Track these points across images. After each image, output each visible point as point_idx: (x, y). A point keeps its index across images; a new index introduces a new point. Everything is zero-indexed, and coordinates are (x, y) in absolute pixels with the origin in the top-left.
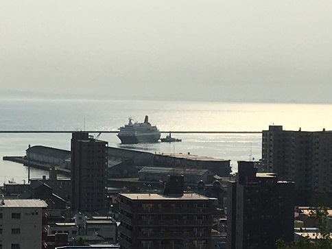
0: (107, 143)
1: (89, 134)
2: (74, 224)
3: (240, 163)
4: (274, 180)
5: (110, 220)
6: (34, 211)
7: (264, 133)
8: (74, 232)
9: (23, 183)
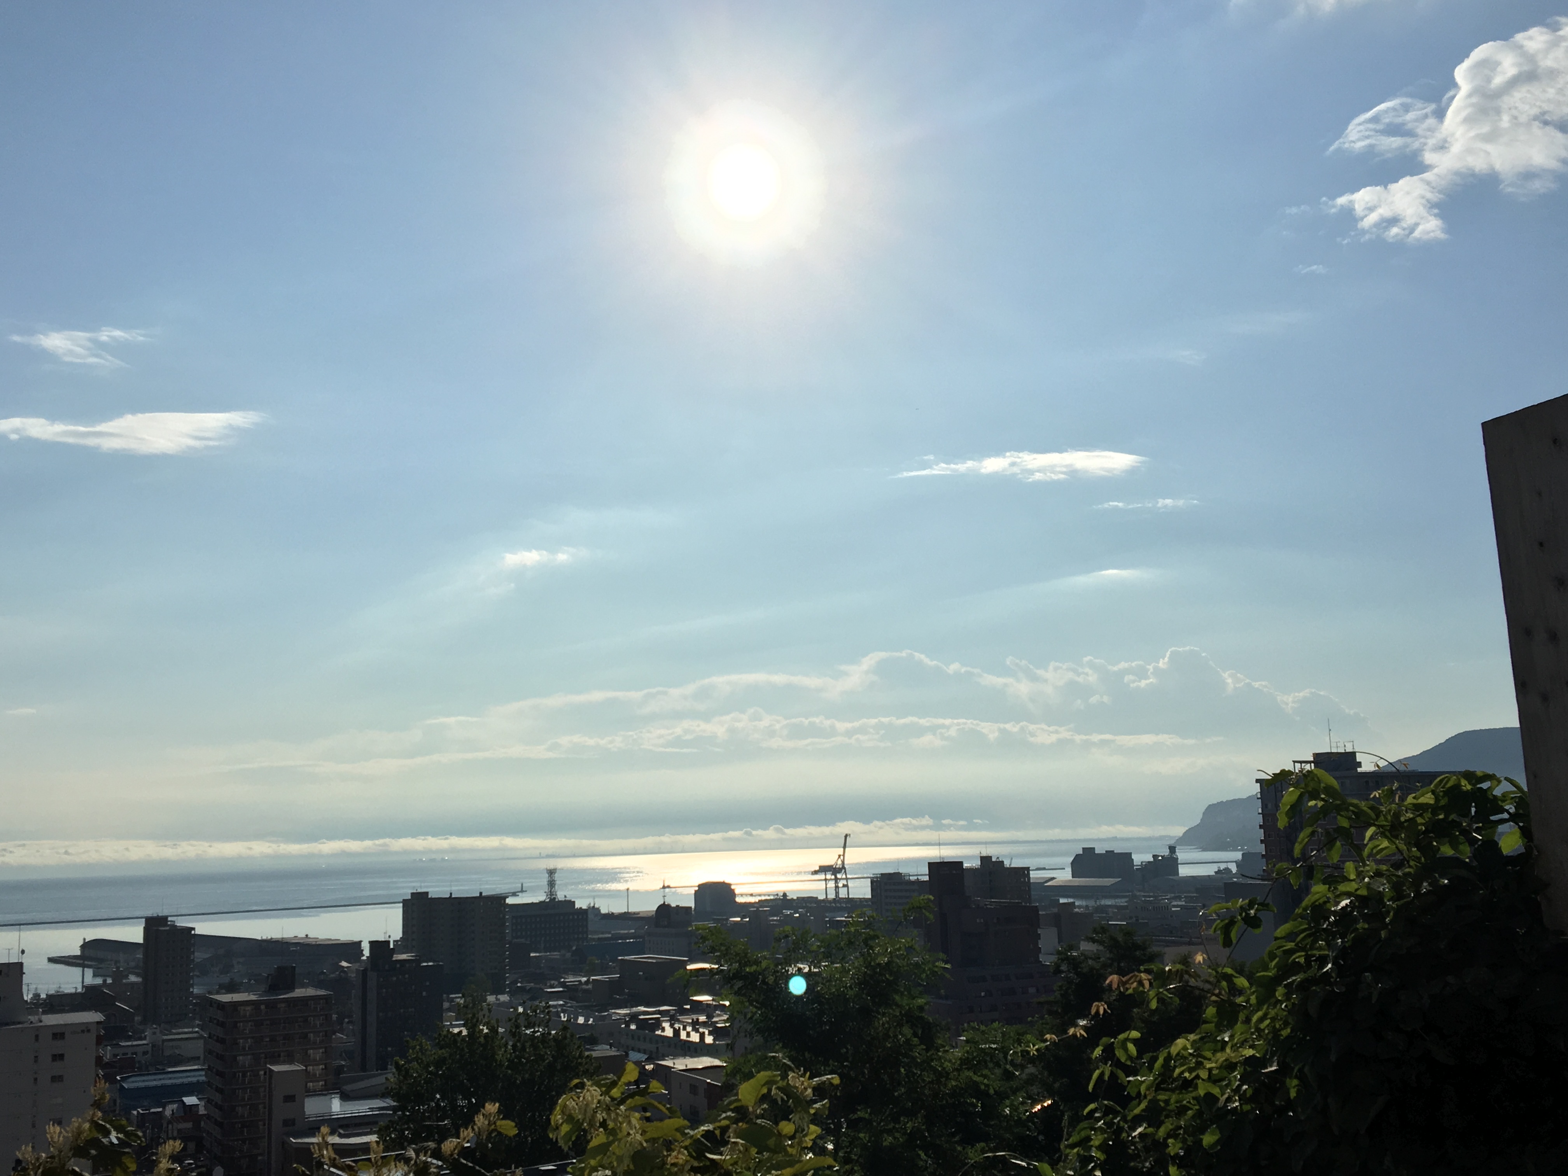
0: (194, 929)
1: (169, 919)
2: (144, 1042)
3: (372, 943)
4: (417, 961)
5: (197, 1032)
6: (85, 1028)
7: (405, 903)
8: (145, 1053)
9: (73, 991)
